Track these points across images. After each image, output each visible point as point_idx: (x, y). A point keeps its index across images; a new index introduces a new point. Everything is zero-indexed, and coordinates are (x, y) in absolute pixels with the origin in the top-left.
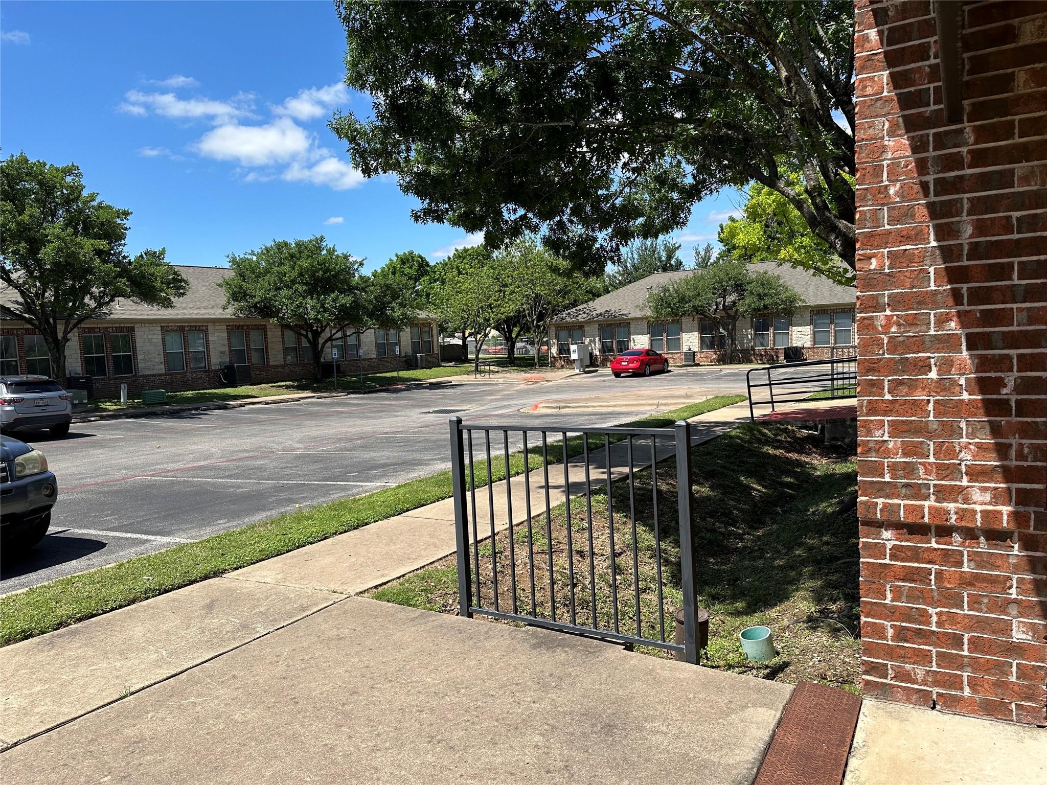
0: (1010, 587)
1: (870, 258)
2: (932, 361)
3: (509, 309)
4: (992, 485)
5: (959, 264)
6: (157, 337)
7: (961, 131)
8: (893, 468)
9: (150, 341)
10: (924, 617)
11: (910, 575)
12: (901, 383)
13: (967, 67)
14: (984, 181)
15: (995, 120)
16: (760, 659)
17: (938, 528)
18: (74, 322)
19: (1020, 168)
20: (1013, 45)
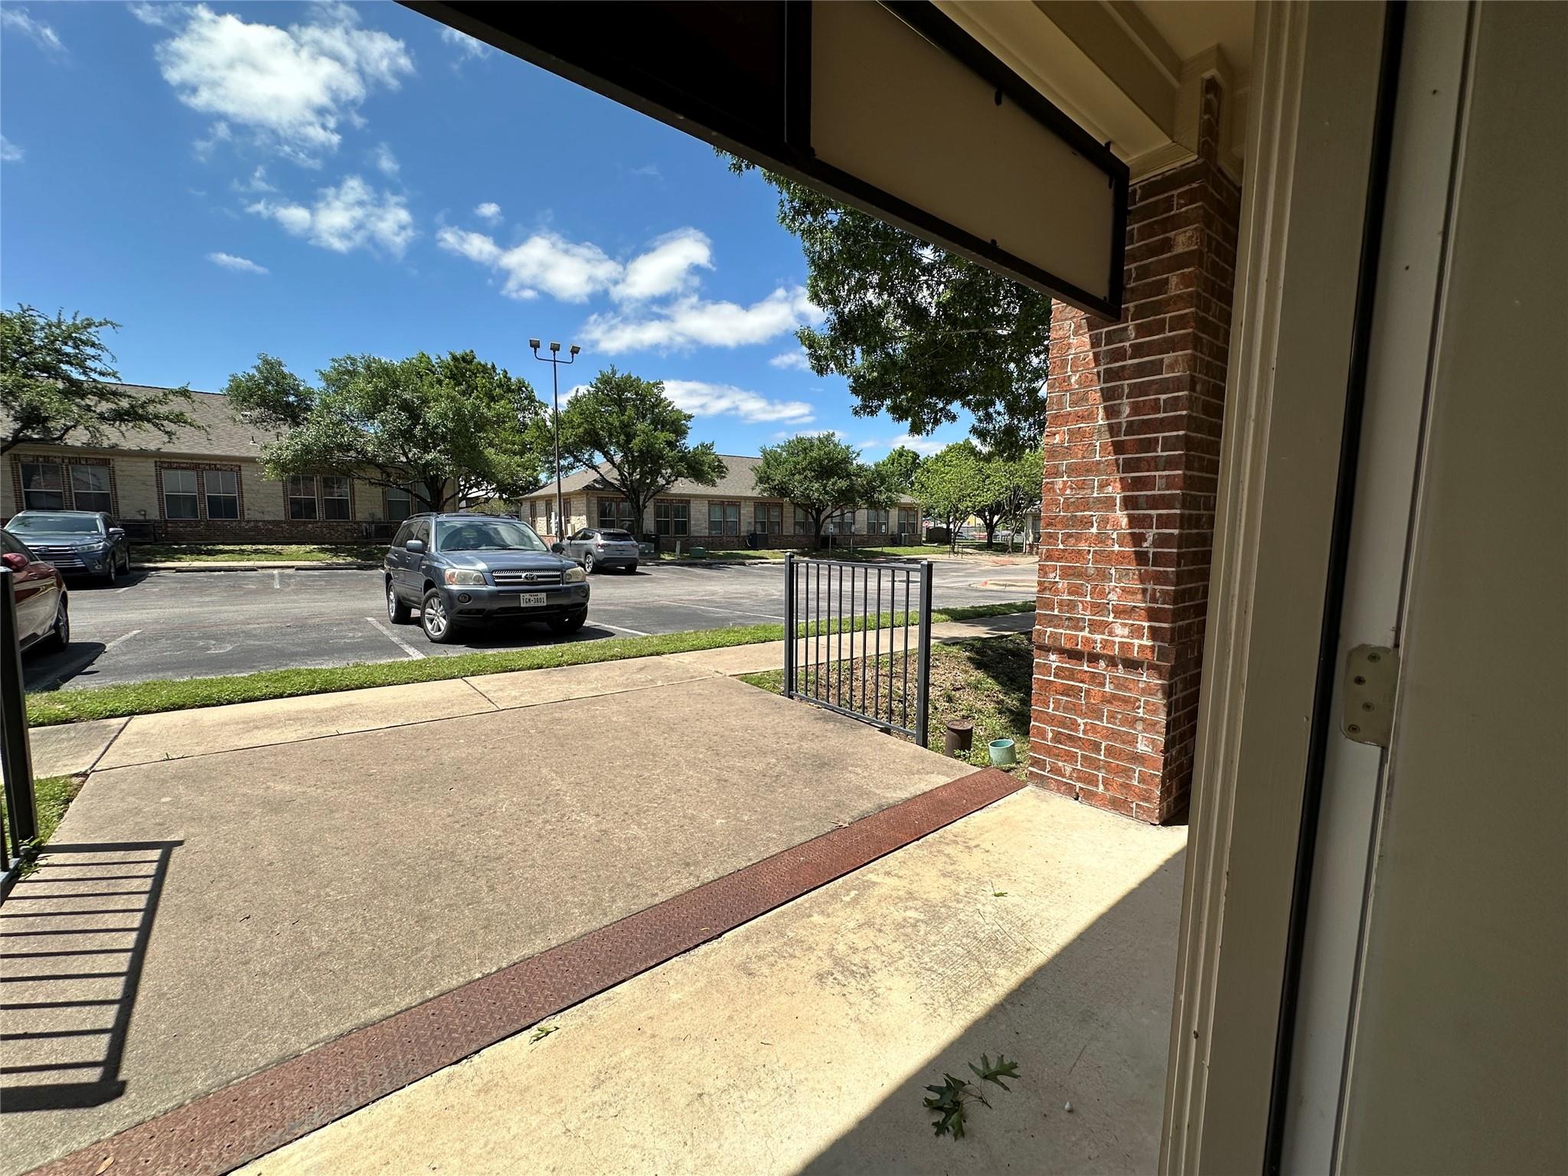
0: (1139, 708)
1: (1055, 435)
2: (1094, 518)
3: (987, 498)
4: (1131, 622)
5: (1118, 439)
6: (705, 509)
7: (1125, 329)
8: (1061, 603)
9: (700, 511)
10: (1074, 726)
11: (1067, 691)
12: (1070, 536)
13: (1134, 276)
14: (1140, 370)
15: (1152, 318)
16: (1000, 763)
17: (1089, 654)
18: (650, 494)
19: (1168, 358)
20: (1169, 255)
